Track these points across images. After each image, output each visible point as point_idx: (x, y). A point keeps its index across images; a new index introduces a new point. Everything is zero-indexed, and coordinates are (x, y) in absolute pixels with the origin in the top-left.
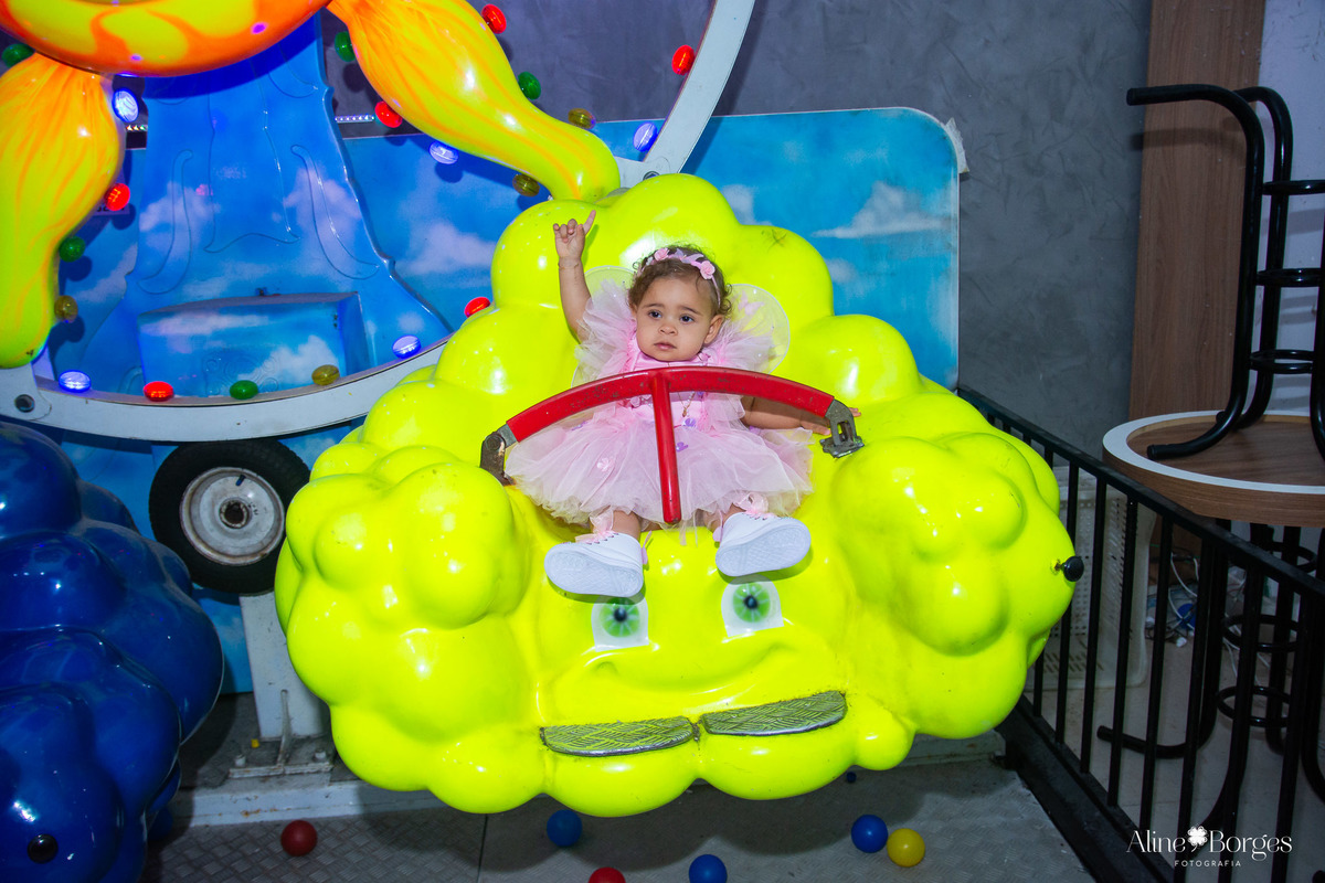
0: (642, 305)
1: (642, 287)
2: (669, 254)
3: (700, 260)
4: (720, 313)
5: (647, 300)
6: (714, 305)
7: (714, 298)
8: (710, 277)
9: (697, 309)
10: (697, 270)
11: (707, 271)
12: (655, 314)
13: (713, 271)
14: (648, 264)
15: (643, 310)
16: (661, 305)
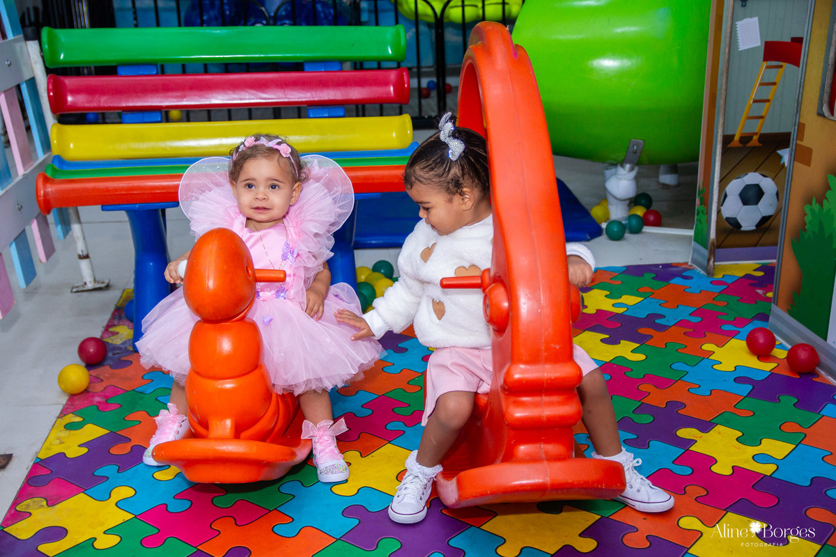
0: (239, 181)
1: (238, 167)
2: (256, 141)
3: (279, 144)
4: (299, 181)
5: (243, 177)
6: (294, 175)
7: (294, 172)
8: (289, 155)
9: (281, 180)
10: (277, 151)
11: (285, 150)
12: (250, 186)
13: (290, 150)
14: (240, 150)
15: (241, 185)
16: (254, 179)
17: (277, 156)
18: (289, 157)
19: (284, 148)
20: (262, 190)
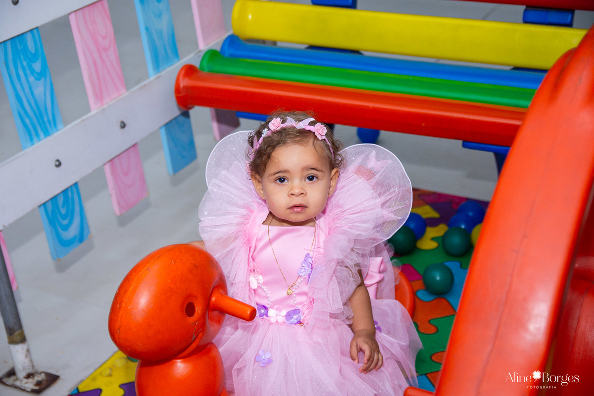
17: (312, 139)
18: (324, 139)
19: (319, 128)
20: (296, 183)
